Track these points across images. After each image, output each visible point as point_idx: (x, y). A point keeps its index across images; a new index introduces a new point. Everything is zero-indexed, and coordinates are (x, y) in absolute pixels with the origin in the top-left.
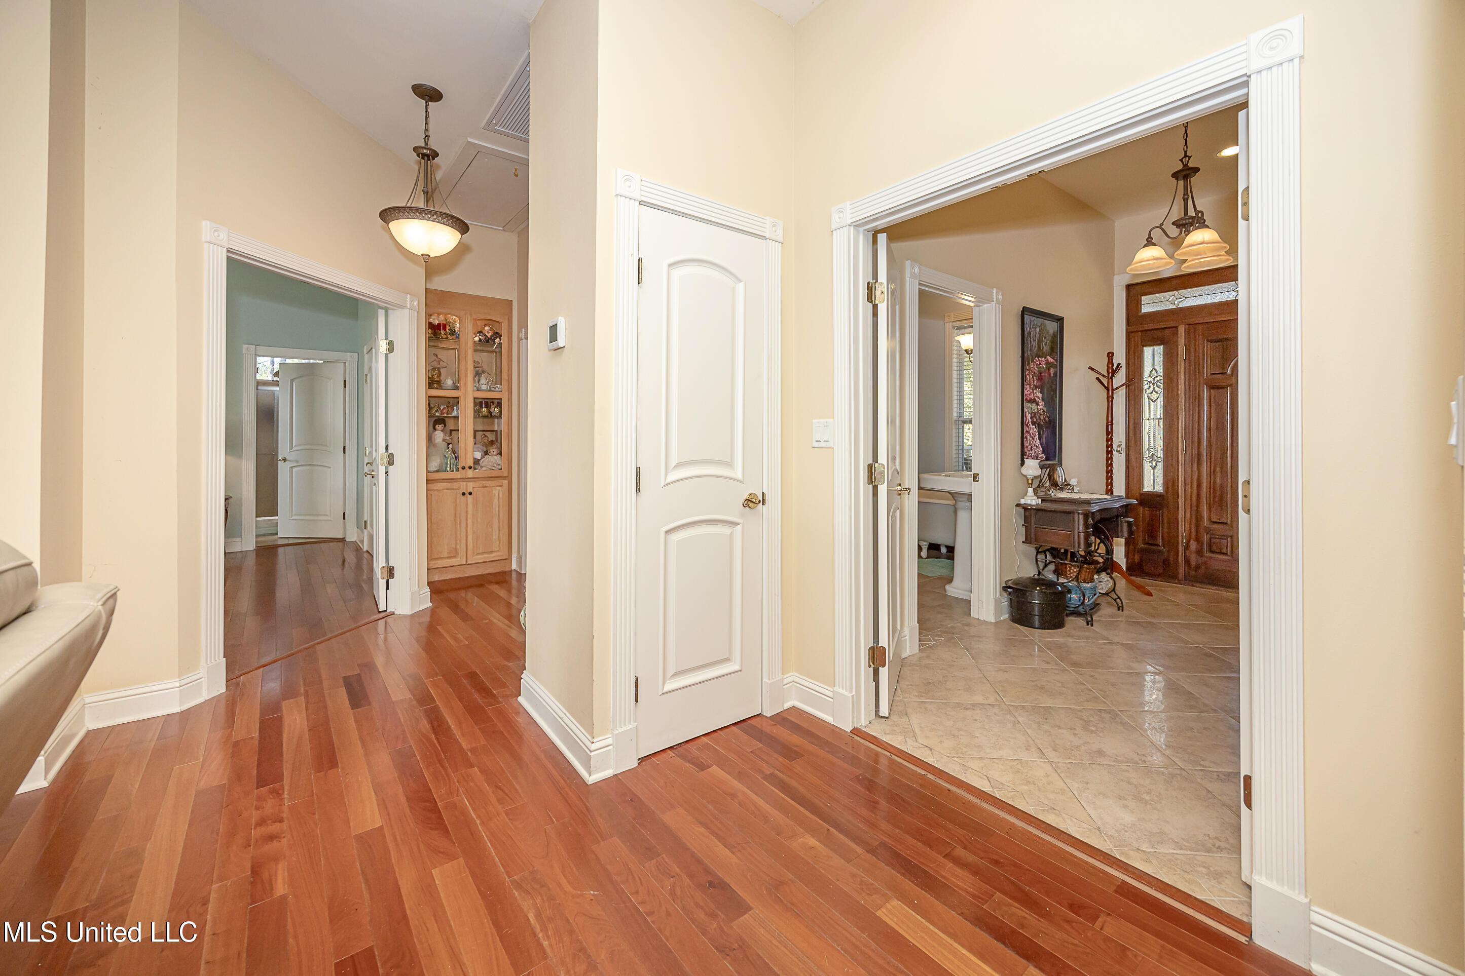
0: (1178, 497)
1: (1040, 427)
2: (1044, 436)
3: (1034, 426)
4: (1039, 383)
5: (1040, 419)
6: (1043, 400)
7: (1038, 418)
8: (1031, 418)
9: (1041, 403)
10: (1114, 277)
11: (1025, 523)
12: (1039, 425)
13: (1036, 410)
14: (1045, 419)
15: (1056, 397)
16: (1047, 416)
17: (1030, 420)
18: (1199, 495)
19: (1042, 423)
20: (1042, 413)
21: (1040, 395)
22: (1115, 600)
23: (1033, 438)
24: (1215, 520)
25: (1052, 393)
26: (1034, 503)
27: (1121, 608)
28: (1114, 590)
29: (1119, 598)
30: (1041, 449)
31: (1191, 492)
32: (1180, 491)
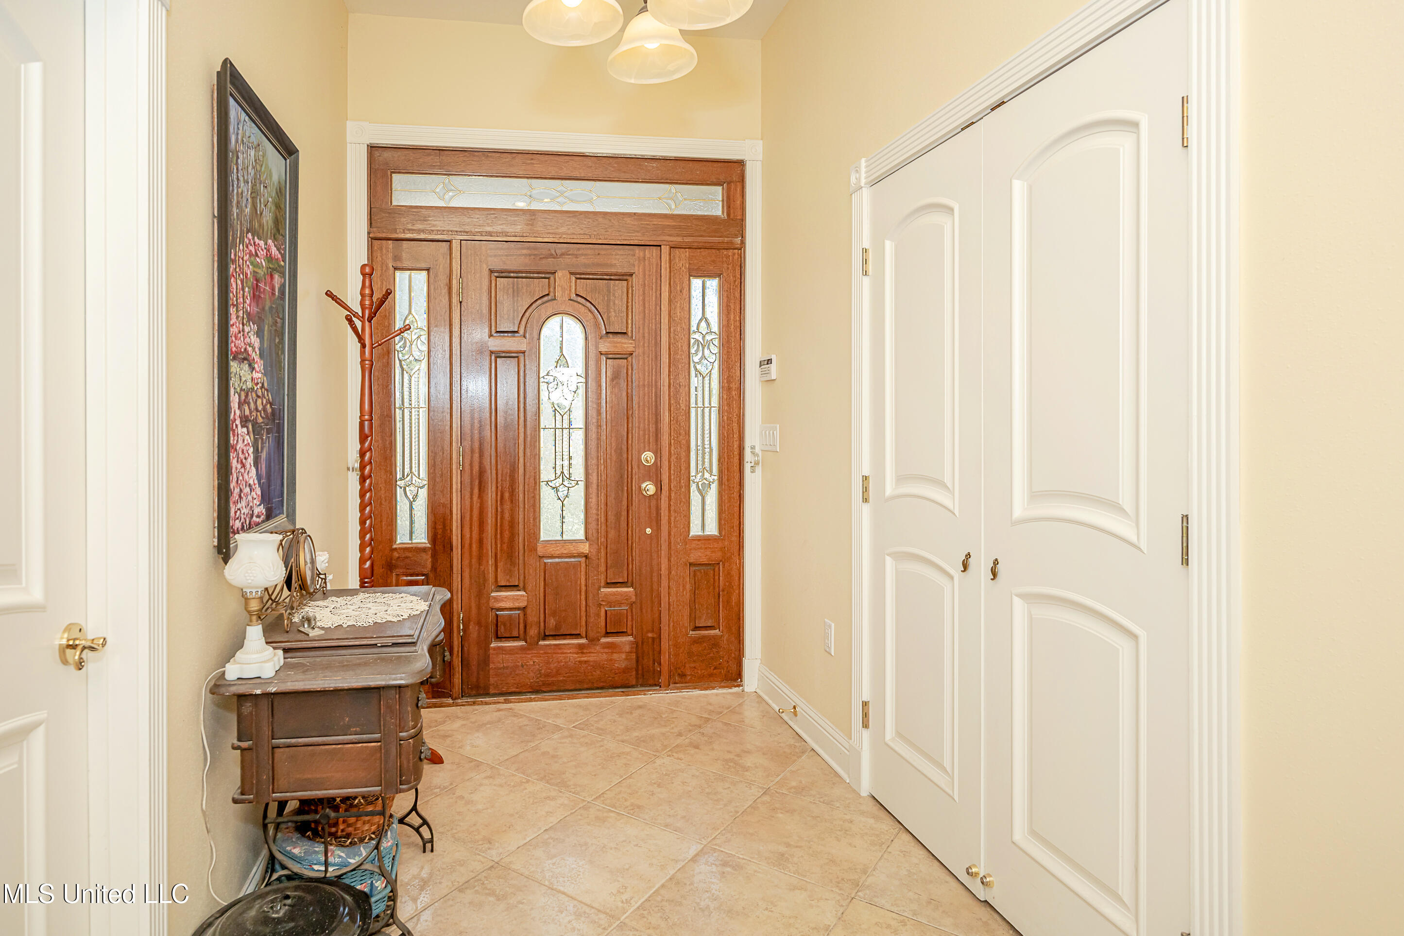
0: (452, 550)
1: (257, 430)
2: (264, 455)
3: (245, 430)
4: (255, 310)
5: (257, 410)
6: (261, 356)
7: (252, 406)
8: (240, 405)
9: (259, 365)
10: (348, 122)
11: (239, 740)
12: (255, 424)
13: (249, 385)
14: (264, 409)
15: (283, 353)
16: (268, 402)
17: (238, 412)
18: (481, 542)
19: (260, 420)
20: (260, 394)
21: (255, 341)
22: (417, 830)
23: (244, 466)
24: (503, 584)
25: (277, 340)
26: (268, 672)
27: (429, 846)
28: (414, 808)
29: (425, 822)
30: (259, 493)
31: (471, 538)
32: (454, 538)
